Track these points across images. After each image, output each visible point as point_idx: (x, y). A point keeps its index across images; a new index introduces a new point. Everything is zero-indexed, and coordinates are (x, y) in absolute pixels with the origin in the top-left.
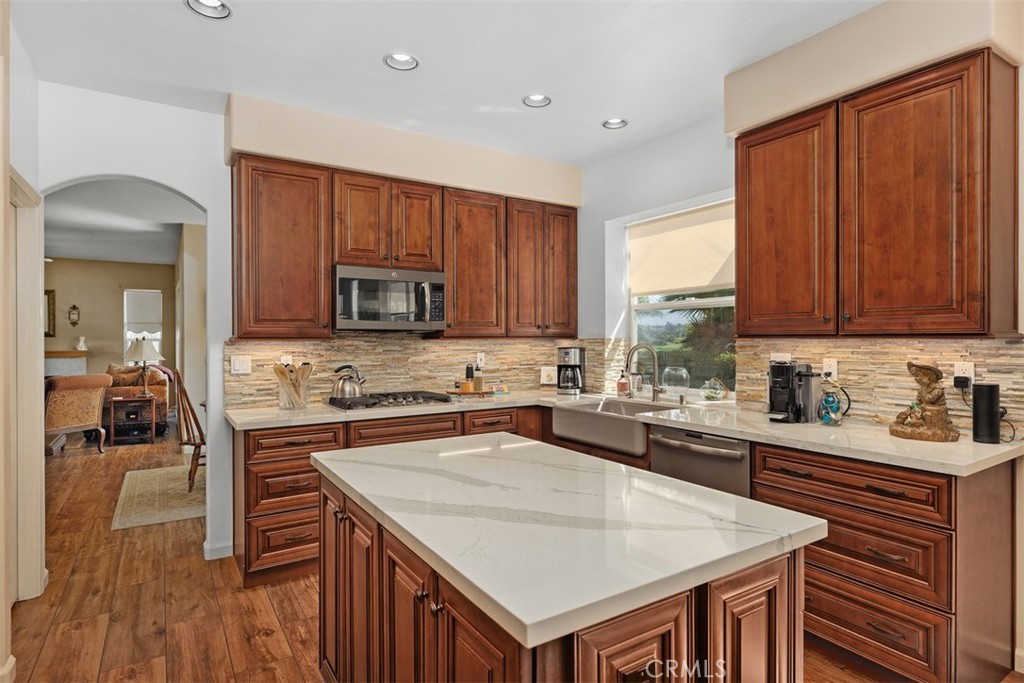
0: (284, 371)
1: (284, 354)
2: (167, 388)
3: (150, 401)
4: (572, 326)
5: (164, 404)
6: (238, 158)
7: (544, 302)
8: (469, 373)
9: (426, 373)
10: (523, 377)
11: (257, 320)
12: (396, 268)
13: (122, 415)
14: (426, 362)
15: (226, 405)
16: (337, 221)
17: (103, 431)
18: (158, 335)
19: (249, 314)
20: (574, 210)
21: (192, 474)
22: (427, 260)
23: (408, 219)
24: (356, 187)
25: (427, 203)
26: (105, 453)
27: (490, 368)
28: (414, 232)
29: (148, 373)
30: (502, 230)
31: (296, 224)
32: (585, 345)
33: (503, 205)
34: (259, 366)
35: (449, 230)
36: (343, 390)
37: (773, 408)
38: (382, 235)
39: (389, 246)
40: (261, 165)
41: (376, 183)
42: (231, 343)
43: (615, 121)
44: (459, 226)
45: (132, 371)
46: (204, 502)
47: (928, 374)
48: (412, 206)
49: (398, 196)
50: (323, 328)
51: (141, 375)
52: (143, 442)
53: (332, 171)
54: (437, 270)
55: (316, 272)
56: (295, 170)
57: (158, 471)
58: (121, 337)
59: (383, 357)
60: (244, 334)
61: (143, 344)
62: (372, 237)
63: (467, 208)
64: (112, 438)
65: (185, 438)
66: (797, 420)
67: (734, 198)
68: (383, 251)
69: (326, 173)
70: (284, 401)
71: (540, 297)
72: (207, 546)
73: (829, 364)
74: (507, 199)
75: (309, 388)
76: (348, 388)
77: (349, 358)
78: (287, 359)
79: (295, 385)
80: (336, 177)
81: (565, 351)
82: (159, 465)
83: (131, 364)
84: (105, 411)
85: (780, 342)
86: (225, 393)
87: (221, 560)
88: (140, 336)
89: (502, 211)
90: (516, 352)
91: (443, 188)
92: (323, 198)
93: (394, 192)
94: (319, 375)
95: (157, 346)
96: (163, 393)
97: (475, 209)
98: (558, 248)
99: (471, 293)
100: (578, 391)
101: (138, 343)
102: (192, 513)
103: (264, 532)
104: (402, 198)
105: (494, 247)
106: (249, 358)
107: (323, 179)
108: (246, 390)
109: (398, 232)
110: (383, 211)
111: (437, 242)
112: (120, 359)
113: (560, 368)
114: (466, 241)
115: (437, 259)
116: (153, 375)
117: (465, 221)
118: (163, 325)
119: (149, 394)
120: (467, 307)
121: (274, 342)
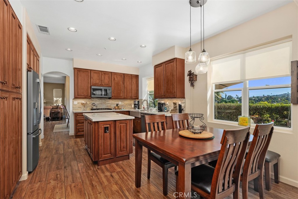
0: (82, 104)
1: (83, 101)
2: (63, 110)
3: (59, 112)
4: (138, 97)
5: (62, 113)
6: (75, 69)
7: (132, 92)
8: (117, 105)
9: (109, 105)
10: (129, 106)
11: (78, 95)
12: (102, 86)
13: (54, 115)
14: (109, 103)
15: (73, 110)
16: (92, 79)
17: (50, 118)
18: (61, 99)
19: (77, 94)
20: (138, 75)
21: (68, 125)
22: (108, 85)
23: (105, 78)
24: (95, 73)
25: (108, 75)
26: (50, 122)
27: (122, 104)
28: (106, 80)
29: (59, 106)
30: (123, 80)
31: (84, 79)
32: (140, 100)
33: (123, 75)
34: (78, 103)
35: (112, 80)
36: (93, 107)
37: (158, 110)
38: (100, 81)
39: (101, 83)
40: (78, 70)
41: (99, 72)
42: (74, 99)
43: (139, 62)
44: (114, 79)
45: (55, 106)
46: (69, 129)
47: (175, 104)
48: (105, 76)
49: (103, 74)
50: (89, 97)
51: (57, 107)
52: (58, 120)
53: (91, 70)
54: (110, 87)
55: (88, 87)
56: (84, 70)
57: (61, 125)
58: (53, 99)
59: (101, 102)
60: (76, 98)
61: (58, 101)
62: (98, 81)
63: (116, 76)
64: (52, 119)
65: (66, 118)
66: (161, 111)
67: (154, 77)
68: (100, 84)
69: (90, 71)
70: (82, 109)
71: (131, 92)
72: (70, 133)
73: (167, 103)
74: (124, 74)
75: (87, 107)
76: (94, 107)
77: (95, 102)
78: (83, 102)
79: (84, 106)
80: (92, 71)
81: (135, 102)
82: (61, 124)
83: (55, 105)
84: (50, 114)
85: (163, 99)
86: (73, 107)
87: (72, 136)
88: (57, 99)
89: (123, 76)
90: (127, 102)
91: (111, 72)
92: (89, 75)
93: (102, 73)
94: (89, 105)
95: (61, 101)
96: (62, 111)
97: (118, 76)
98: (135, 82)
99: (117, 91)
100: (137, 109)
101: (57, 101)
102: (68, 130)
103: (78, 129)
104: (104, 74)
105: (121, 83)
106: (77, 102)
107: (89, 71)
108: (76, 107)
109: (103, 80)
110: (100, 77)
111: (110, 82)
112: (53, 104)
113: (134, 104)
114: (116, 82)
115: (110, 85)
116: (60, 107)
117: (116, 78)
118: (62, 97)
119: (59, 111)
120: (116, 93)
121: (81, 99)
